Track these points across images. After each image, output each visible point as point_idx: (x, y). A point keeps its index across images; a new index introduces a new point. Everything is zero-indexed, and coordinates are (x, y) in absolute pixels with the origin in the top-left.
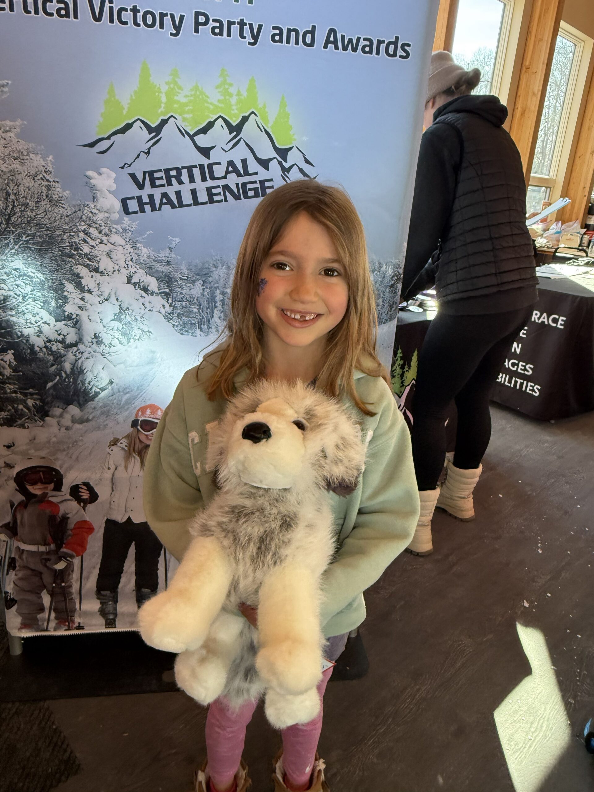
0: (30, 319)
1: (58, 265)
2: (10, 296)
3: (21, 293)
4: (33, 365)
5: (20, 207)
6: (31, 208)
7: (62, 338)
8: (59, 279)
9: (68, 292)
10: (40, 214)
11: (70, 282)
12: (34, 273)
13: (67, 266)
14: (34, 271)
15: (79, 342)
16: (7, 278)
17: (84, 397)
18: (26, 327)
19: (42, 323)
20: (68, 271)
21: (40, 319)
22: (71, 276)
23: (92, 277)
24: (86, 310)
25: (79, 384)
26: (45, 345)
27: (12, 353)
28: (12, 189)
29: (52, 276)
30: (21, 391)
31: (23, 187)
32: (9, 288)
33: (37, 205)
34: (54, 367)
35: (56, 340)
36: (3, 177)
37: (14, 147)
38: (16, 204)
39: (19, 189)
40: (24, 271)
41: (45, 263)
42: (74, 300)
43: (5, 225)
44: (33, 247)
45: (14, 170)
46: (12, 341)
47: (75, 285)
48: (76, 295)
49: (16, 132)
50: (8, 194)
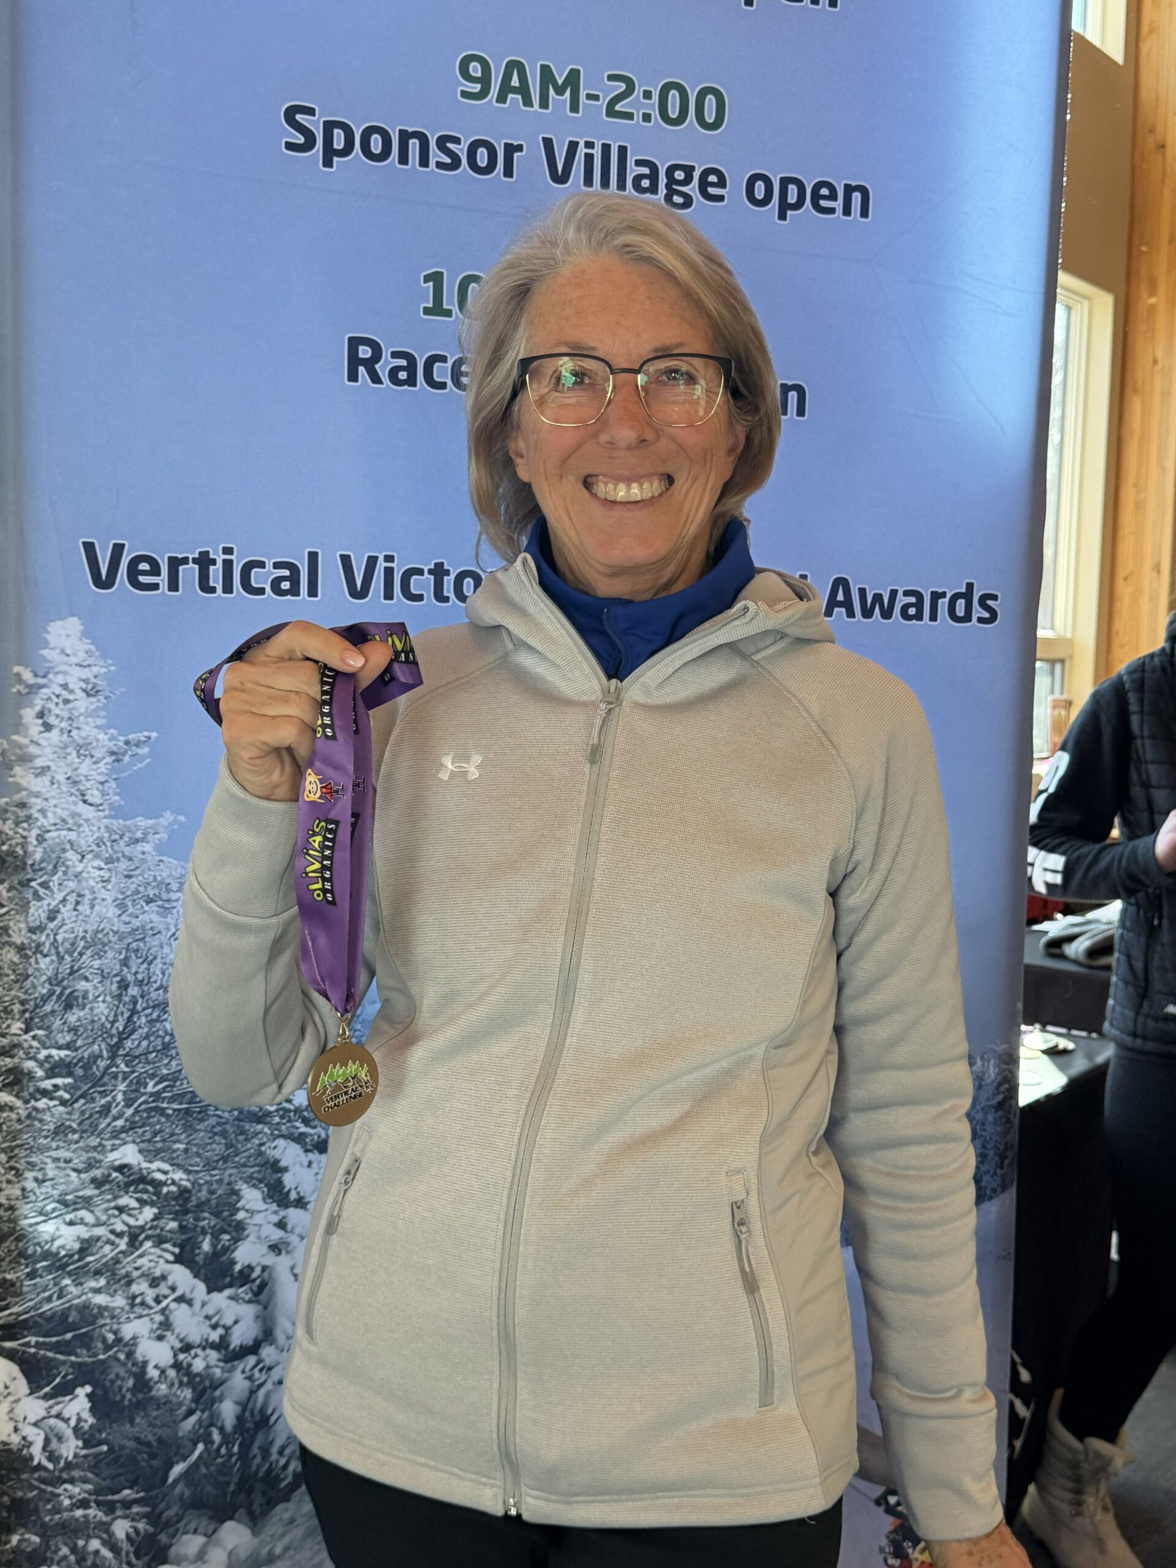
0: (142, 1294)
1: (229, 1146)
2: (98, 1239)
3: (125, 1228)
4: (138, 1420)
5: (149, 1011)
7: (222, 1338)
8: (226, 1180)
9: (247, 1211)
11: (254, 1186)
12: (166, 1173)
13: (249, 1145)
14: (166, 1167)
15: (262, 1341)
16: (96, 1192)
17: (264, 1493)
18: (132, 1316)
19: (175, 1300)
20: (250, 1157)
21: (166, 1291)
22: (256, 1169)
23: (310, 1164)
24: (288, 1252)
25: (254, 1457)
26: (176, 1361)
27: (88, 1396)
28: (133, 971)
29: (212, 1176)
30: (100, 1498)
31: (160, 965)
32: (97, 1218)
34: (193, 1419)
35: (204, 1343)
36: (116, 946)
37: (149, 875)
38: (139, 1007)
39: (152, 970)
40: (141, 1169)
41: (196, 1145)
42: (259, 1230)
43: (108, 1059)
44: (171, 1107)
45: (143, 927)
46: (90, 1360)
47: (265, 1189)
48: (266, 1216)
49: (157, 842)
50: (124, 985)
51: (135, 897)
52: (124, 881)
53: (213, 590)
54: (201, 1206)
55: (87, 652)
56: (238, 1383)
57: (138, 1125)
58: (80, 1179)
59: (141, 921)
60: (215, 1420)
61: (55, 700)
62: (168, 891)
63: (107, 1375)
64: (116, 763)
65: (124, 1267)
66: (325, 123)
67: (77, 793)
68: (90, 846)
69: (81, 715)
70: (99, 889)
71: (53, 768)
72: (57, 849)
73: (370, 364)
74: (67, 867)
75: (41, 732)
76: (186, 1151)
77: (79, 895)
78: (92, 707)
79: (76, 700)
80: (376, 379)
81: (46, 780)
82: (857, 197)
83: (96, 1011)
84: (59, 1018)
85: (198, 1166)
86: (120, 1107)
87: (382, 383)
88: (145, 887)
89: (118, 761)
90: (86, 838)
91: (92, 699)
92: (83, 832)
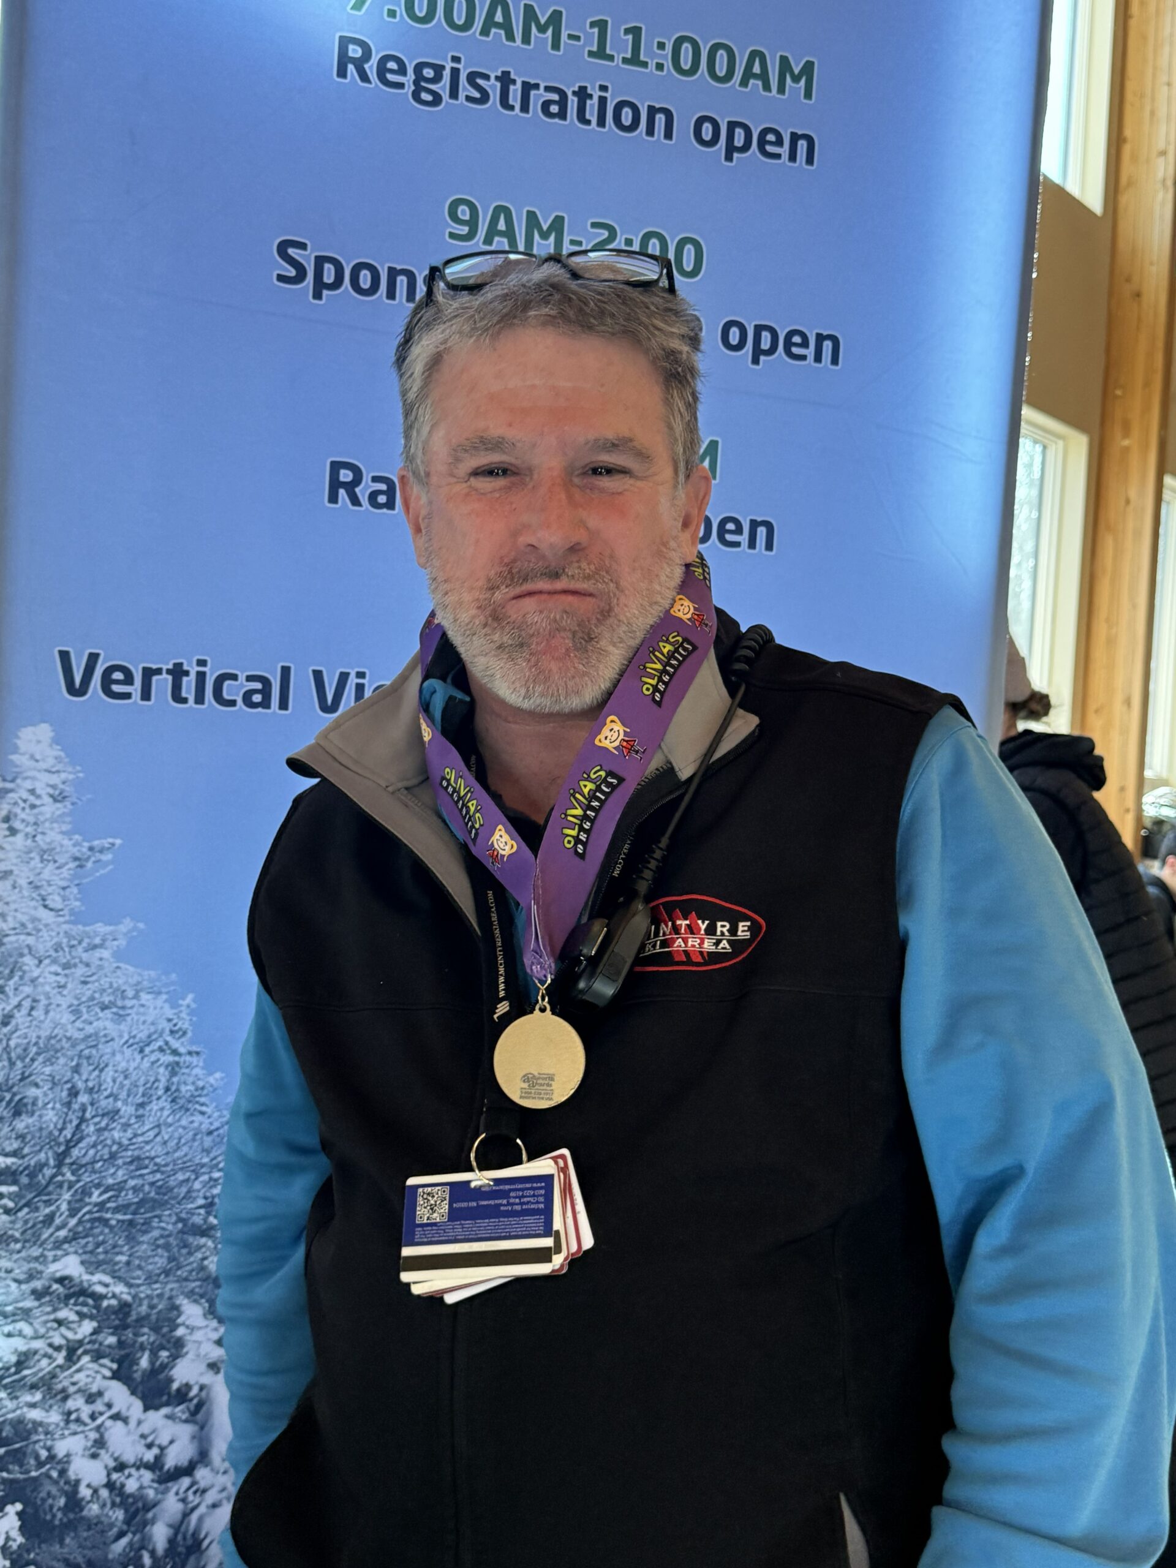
0: (77, 1410)
1: (171, 1259)
2: (36, 1352)
3: (63, 1342)
5: (97, 1120)
6: (123, 1121)
7: (157, 1458)
8: (167, 1295)
9: (187, 1327)
10: (143, 1134)
11: (196, 1301)
12: (106, 1285)
13: (192, 1259)
14: (107, 1279)
15: (197, 1463)
16: (36, 1304)
18: (66, 1432)
20: (192, 1271)
21: (102, 1408)
22: (198, 1283)
26: (109, 1481)
27: (18, 1514)
28: (84, 1077)
29: (152, 1289)
31: (111, 1073)
32: (36, 1331)
33: (141, 1112)
34: (124, 1541)
35: (138, 1463)
36: (69, 1053)
37: (105, 982)
38: (88, 1115)
39: (103, 1078)
40: (82, 1282)
41: (138, 1257)
42: (198, 1348)
43: (54, 1167)
44: (114, 1218)
45: (96, 1034)
46: (21, 1477)
47: (207, 1305)
48: (206, 1334)
49: (115, 948)
50: (74, 1093)
51: (91, 1003)
52: (80, 986)
53: (184, 701)
54: (141, 1321)
55: (56, 758)
56: (171, 1506)
57: (81, 1235)
58: (21, 1290)
59: (94, 1028)
60: (146, 1542)
61: (22, 804)
62: (124, 998)
63: (39, 1493)
64: (79, 869)
65: (60, 1382)
66: (317, 258)
67: (39, 898)
68: (47, 951)
69: (46, 820)
70: (55, 995)
71: (16, 872)
72: (15, 953)
73: (350, 487)
74: (24, 972)
75: (6, 836)
76: (128, 1263)
77: (35, 1001)
78: (58, 813)
79: (43, 805)
80: (355, 501)
81: (8, 883)
82: (828, 345)
83: (44, 1119)
84: (8, 1124)
85: (139, 1278)
86: (63, 1217)
87: (360, 505)
88: (101, 994)
89: (81, 866)
90: (44, 943)
91: (58, 805)
92: (42, 937)
